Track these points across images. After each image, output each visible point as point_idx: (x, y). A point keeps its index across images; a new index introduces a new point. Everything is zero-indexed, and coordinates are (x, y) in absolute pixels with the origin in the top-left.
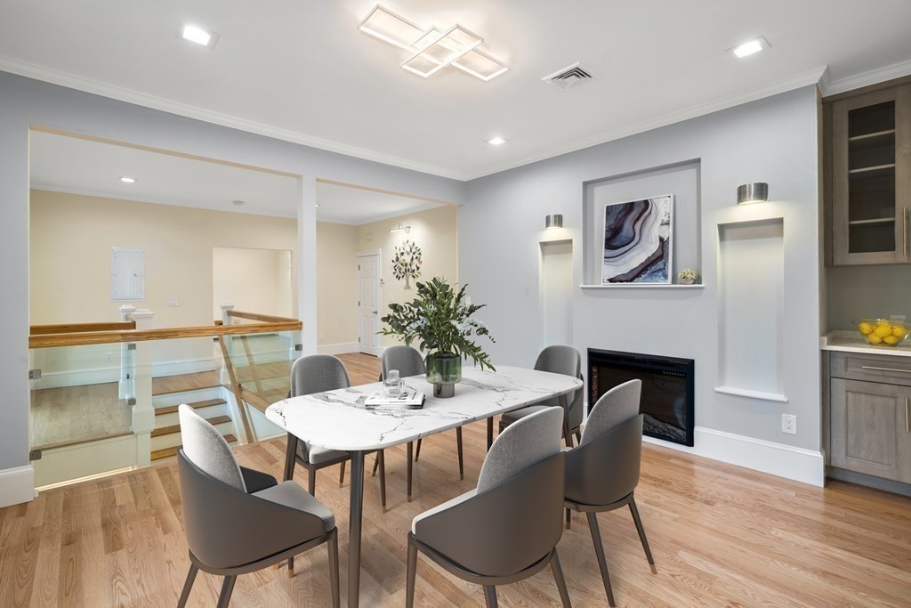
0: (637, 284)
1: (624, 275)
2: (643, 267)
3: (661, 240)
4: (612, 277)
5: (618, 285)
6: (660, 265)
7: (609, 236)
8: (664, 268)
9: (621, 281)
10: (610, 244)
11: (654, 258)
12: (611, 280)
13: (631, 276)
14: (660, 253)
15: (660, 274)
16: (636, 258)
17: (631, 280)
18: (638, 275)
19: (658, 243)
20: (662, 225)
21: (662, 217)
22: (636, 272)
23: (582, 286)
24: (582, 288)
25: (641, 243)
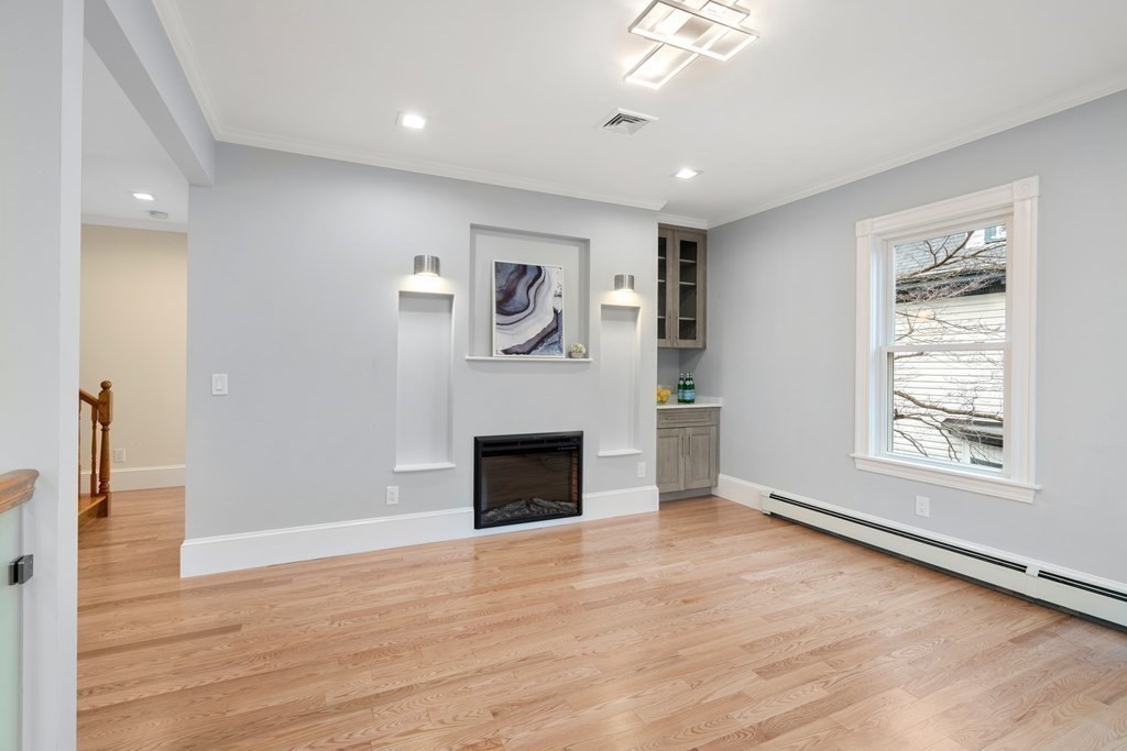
0: (533, 357)
1: (520, 346)
2: (539, 338)
3: (555, 311)
4: (506, 348)
5: (514, 357)
6: (555, 337)
7: (501, 298)
8: (559, 342)
9: (517, 353)
10: (501, 310)
11: (549, 330)
12: (506, 352)
13: (527, 348)
14: (554, 325)
15: (556, 347)
16: (532, 327)
17: (528, 353)
18: (535, 347)
19: (553, 314)
20: (555, 296)
21: (555, 289)
22: (533, 344)
23: (467, 357)
24: (468, 360)
25: (536, 311)
